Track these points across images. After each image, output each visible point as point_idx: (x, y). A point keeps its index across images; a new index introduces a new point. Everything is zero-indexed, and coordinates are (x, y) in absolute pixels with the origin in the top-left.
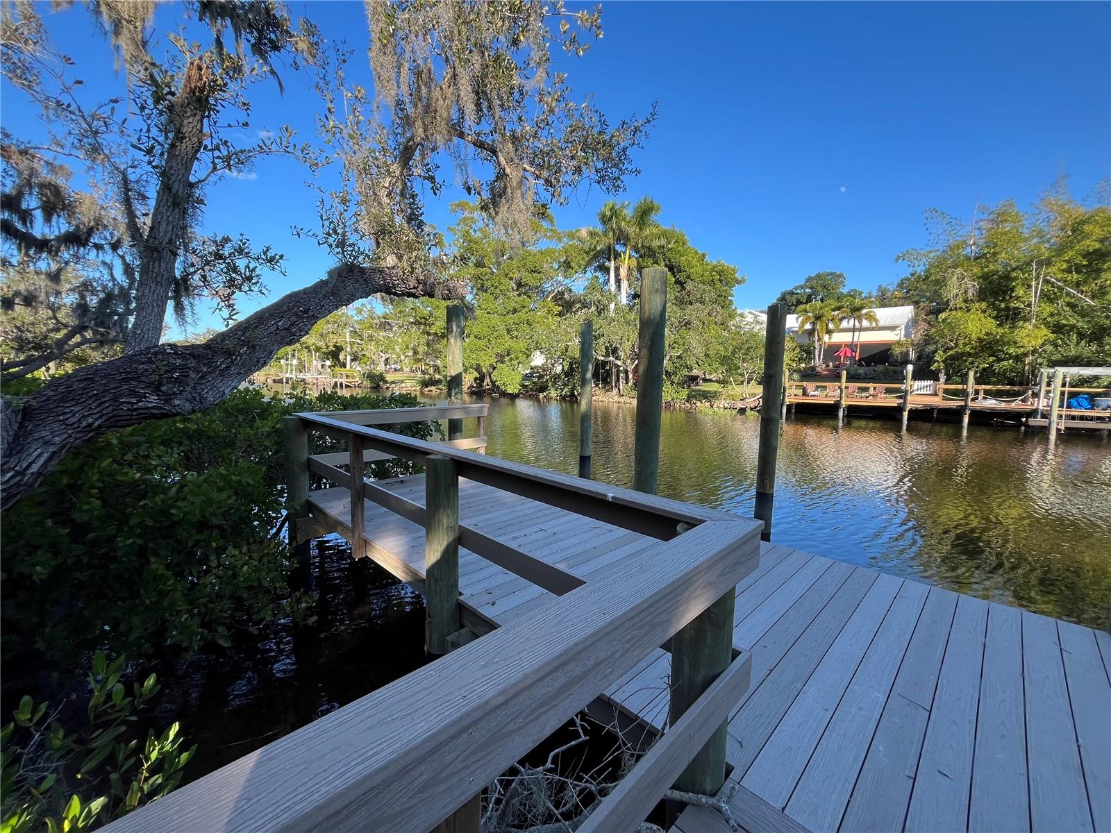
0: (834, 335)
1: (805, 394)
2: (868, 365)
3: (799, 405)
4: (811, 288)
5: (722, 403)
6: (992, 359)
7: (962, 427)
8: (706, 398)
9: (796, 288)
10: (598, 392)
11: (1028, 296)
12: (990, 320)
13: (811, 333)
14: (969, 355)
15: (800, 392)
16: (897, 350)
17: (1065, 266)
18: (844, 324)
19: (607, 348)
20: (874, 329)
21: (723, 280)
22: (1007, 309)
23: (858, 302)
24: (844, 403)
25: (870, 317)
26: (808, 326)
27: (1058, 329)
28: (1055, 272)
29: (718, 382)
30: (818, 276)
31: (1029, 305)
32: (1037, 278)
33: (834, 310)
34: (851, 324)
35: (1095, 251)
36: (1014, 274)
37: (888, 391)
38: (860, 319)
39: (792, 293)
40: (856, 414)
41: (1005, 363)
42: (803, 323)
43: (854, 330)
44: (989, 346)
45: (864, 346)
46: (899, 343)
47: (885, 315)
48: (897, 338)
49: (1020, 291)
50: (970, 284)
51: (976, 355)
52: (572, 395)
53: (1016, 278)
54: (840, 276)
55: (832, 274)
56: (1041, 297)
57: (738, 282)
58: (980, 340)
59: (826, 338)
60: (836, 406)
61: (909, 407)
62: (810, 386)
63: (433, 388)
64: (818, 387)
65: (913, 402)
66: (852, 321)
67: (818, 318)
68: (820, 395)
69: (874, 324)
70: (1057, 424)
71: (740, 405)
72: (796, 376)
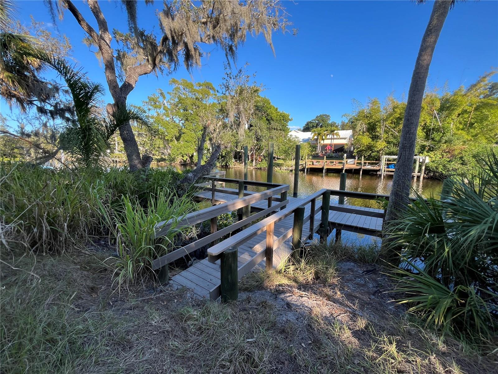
0: (325, 141)
1: (313, 164)
2: (336, 153)
3: (311, 168)
4: (318, 121)
5: (284, 168)
6: (371, 152)
7: (360, 175)
8: (278, 166)
9: (312, 120)
10: (236, 164)
11: (380, 131)
12: (370, 139)
13: (317, 140)
14: (364, 150)
15: (311, 163)
16: (346, 147)
17: (390, 122)
18: (328, 137)
19: (241, 147)
20: (338, 139)
21: (284, 119)
22: (375, 135)
23: (333, 128)
24: (325, 168)
25: (337, 134)
26: (316, 137)
27: (388, 142)
28: (387, 123)
29: (283, 159)
30: (321, 116)
31: (381, 134)
32: (383, 125)
33: (324, 131)
34: (331, 137)
35: (399, 117)
36: (377, 124)
37: (340, 163)
38: (333, 135)
39: (311, 122)
40: (329, 171)
41: (374, 153)
42: (314, 136)
43: (331, 139)
44: (370, 148)
45: (335, 145)
46: (347, 144)
47: (342, 133)
48: (346, 142)
49: (378, 130)
50: (365, 126)
51: (366, 151)
52: (226, 165)
53: (377, 125)
54: (328, 116)
55: (325, 115)
56: (384, 132)
57: (290, 120)
58: (367, 145)
59: (322, 142)
60: (322, 169)
61: (345, 169)
62: (314, 161)
63: (163, 163)
64: (317, 162)
65: (347, 167)
66: (331, 136)
67: (319, 134)
68: (318, 164)
69: (338, 137)
70: (383, 173)
71: (291, 169)
72: (311, 157)
